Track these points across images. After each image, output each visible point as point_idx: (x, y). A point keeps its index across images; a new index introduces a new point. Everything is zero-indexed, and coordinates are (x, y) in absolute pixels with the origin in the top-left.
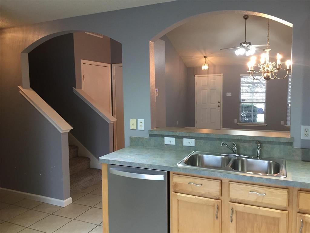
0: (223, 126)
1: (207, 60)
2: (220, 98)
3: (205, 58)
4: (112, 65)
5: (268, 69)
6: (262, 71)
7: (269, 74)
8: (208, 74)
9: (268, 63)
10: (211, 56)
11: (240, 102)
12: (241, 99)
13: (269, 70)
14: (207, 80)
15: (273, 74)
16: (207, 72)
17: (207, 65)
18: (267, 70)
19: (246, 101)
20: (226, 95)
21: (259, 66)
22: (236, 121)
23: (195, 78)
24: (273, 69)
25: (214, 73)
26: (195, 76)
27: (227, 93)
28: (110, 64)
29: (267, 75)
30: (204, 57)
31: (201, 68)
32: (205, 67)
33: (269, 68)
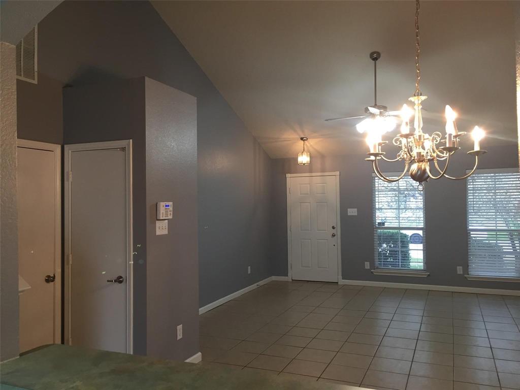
0: (342, 276)
1: (306, 145)
2: (336, 220)
3: (302, 142)
4: (65, 146)
5: (421, 150)
6: (405, 156)
7: (426, 167)
8: (311, 171)
9: (421, 133)
10: (314, 138)
11: (374, 228)
12: (378, 221)
13: (424, 153)
14: (310, 184)
15: (436, 164)
16: (309, 168)
17: (307, 156)
18: (419, 154)
19: (385, 226)
20: (347, 213)
21: (396, 144)
22: (367, 265)
23: (287, 178)
24: (434, 152)
25: (323, 170)
26: (288, 175)
27: (349, 210)
28: (59, 144)
29: (419, 169)
30: (302, 139)
31: (296, 159)
32: (304, 159)
33: (424, 148)
